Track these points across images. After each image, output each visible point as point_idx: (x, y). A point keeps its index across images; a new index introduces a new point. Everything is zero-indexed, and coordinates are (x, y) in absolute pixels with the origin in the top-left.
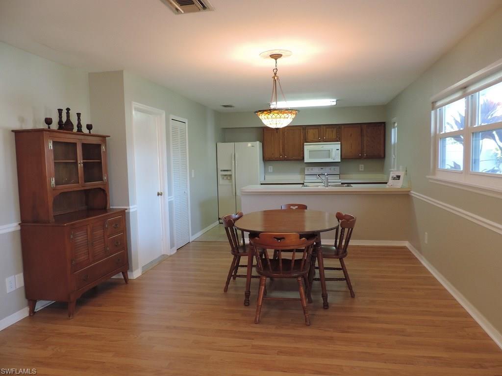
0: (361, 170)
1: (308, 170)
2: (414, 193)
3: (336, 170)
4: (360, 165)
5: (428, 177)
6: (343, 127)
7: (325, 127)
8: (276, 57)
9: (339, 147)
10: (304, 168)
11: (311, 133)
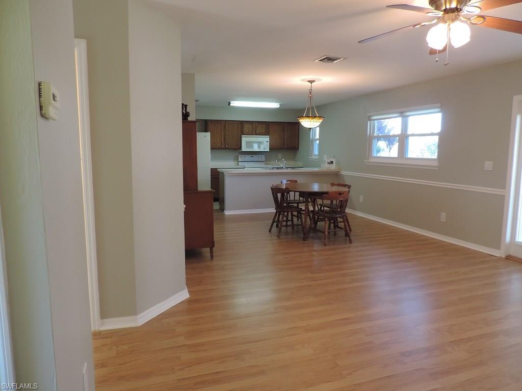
0: (279, 158)
1: (241, 157)
2: (343, 173)
3: (263, 158)
4: (279, 155)
5: (365, 161)
6: (270, 124)
7: (257, 123)
8: (311, 82)
9: (268, 139)
10: (238, 157)
11: (246, 128)
